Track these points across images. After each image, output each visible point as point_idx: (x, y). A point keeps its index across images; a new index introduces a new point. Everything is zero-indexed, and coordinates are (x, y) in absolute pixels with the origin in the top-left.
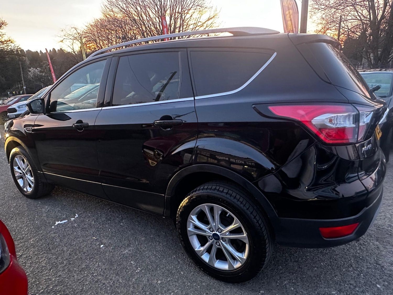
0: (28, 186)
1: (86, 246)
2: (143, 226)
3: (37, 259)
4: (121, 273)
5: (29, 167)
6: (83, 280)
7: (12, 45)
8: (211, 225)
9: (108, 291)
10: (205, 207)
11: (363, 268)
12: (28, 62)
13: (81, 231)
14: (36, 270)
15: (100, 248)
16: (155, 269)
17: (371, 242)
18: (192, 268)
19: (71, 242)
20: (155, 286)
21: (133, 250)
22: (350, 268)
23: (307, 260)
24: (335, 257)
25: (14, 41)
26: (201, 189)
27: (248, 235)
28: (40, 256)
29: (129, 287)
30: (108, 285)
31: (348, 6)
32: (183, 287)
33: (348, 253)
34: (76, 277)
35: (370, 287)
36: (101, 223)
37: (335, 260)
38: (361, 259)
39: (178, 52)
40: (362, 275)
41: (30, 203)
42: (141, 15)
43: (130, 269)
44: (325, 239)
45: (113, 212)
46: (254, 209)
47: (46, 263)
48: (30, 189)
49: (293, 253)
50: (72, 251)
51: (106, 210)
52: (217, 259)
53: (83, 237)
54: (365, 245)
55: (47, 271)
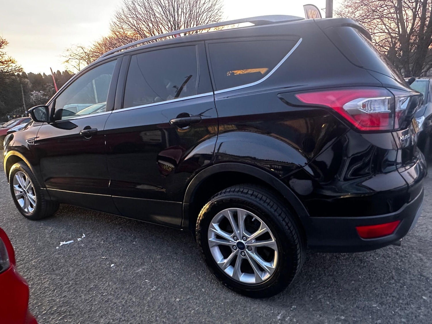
0: (30, 206)
1: (94, 266)
2: (158, 244)
3: (39, 280)
4: (134, 292)
5: (31, 185)
6: (91, 300)
7: (14, 65)
8: (235, 233)
9: (120, 311)
10: (228, 212)
11: (405, 280)
12: (30, 86)
13: (89, 251)
14: (37, 292)
15: (110, 267)
16: (172, 286)
17: (414, 254)
18: (215, 285)
19: (77, 262)
20: (173, 304)
21: (147, 268)
22: (392, 280)
23: (343, 274)
24: (374, 269)
25: (15, 61)
26: (223, 193)
27: (276, 241)
28: (43, 277)
29: (144, 306)
30: (120, 305)
31: (374, 19)
32: (205, 304)
33: (389, 266)
34: (83, 297)
35: (415, 299)
36: (111, 243)
37: (375, 273)
38: (403, 271)
39: (195, 45)
40: (405, 287)
41: (31, 225)
42: (153, 32)
43: (144, 287)
44: (363, 239)
45: (125, 231)
46: (282, 211)
47: (49, 284)
48: (32, 209)
49: (327, 267)
50: (79, 271)
51: (116, 229)
52: (242, 272)
53: (91, 257)
54: (407, 257)
55: (50, 292)
